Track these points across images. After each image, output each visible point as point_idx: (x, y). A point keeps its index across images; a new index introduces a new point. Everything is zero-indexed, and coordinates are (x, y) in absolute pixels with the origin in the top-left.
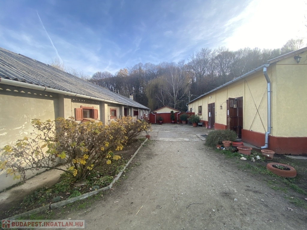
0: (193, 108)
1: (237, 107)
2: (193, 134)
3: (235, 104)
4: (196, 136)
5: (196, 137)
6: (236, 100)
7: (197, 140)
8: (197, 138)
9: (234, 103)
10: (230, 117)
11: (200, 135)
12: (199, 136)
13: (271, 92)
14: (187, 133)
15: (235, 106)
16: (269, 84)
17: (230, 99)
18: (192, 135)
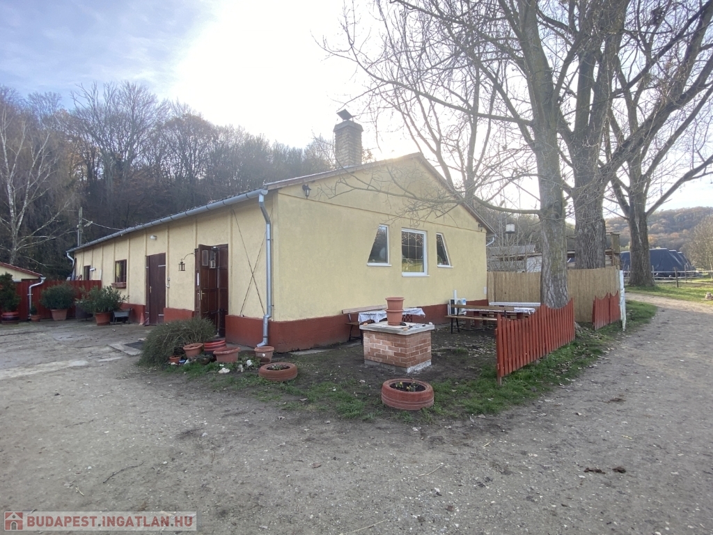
0: (96, 265)
1: (217, 265)
2: (101, 346)
3: (213, 259)
4: (111, 350)
5: (110, 352)
6: (215, 250)
7: (115, 357)
8: (113, 354)
9: (211, 258)
10: (202, 289)
11: (122, 345)
12: (121, 348)
13: (271, 240)
14: (76, 346)
15: (212, 265)
16: (268, 225)
17: (202, 247)
18: (96, 348)
